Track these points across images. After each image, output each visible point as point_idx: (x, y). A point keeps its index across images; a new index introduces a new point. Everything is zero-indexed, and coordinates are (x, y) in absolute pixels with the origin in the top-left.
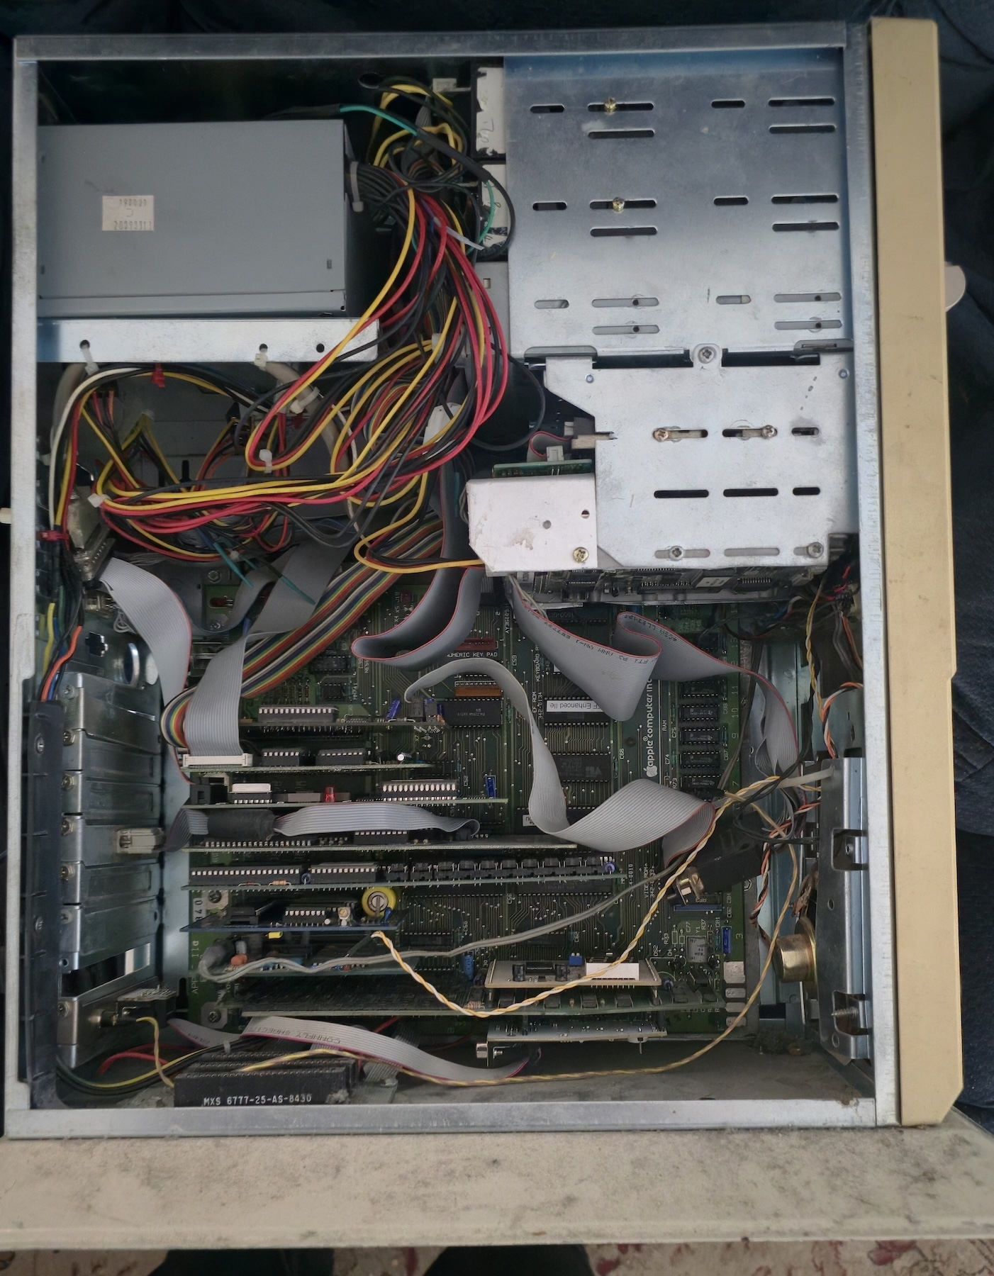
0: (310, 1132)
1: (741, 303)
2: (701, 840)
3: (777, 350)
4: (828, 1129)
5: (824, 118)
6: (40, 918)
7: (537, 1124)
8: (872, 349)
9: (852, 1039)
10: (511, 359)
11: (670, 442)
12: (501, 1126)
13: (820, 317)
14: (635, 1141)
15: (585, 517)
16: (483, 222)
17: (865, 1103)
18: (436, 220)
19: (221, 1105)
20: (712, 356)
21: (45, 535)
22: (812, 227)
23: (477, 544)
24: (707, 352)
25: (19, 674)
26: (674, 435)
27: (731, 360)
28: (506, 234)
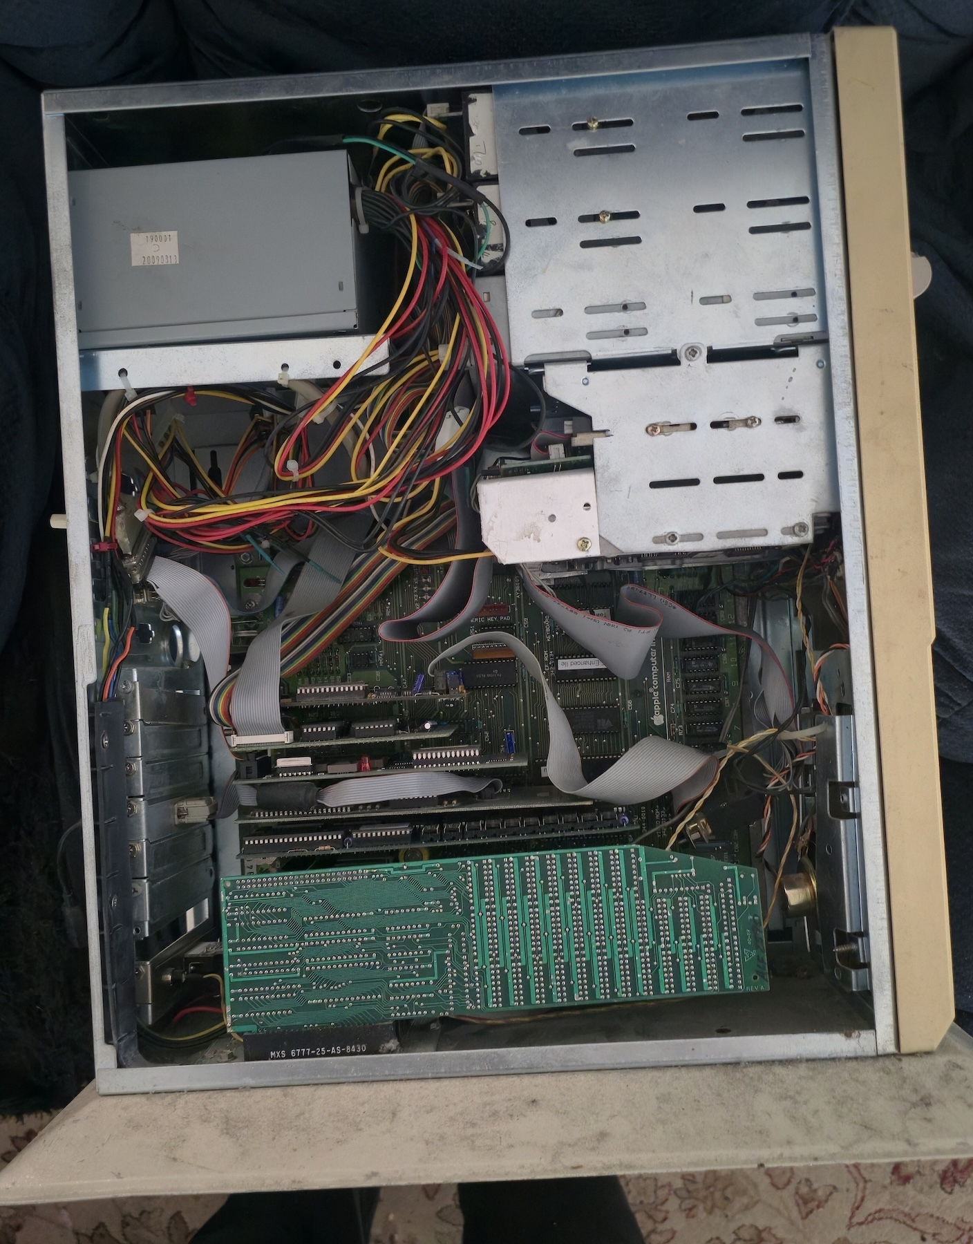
0: (366, 1079)
1: (723, 302)
2: (708, 788)
3: (758, 345)
4: (833, 1059)
5: (792, 123)
6: (115, 896)
7: (569, 1064)
8: (846, 342)
9: (853, 973)
10: (511, 366)
11: (662, 436)
12: (537, 1068)
13: (796, 312)
14: (659, 1077)
15: (587, 509)
16: (480, 240)
17: (866, 1035)
18: (437, 241)
19: (286, 1058)
20: (697, 355)
21: (97, 547)
22: (786, 228)
23: (489, 538)
24: (693, 352)
25: (83, 680)
26: (665, 429)
27: (716, 356)
28: (502, 250)
